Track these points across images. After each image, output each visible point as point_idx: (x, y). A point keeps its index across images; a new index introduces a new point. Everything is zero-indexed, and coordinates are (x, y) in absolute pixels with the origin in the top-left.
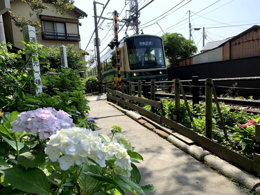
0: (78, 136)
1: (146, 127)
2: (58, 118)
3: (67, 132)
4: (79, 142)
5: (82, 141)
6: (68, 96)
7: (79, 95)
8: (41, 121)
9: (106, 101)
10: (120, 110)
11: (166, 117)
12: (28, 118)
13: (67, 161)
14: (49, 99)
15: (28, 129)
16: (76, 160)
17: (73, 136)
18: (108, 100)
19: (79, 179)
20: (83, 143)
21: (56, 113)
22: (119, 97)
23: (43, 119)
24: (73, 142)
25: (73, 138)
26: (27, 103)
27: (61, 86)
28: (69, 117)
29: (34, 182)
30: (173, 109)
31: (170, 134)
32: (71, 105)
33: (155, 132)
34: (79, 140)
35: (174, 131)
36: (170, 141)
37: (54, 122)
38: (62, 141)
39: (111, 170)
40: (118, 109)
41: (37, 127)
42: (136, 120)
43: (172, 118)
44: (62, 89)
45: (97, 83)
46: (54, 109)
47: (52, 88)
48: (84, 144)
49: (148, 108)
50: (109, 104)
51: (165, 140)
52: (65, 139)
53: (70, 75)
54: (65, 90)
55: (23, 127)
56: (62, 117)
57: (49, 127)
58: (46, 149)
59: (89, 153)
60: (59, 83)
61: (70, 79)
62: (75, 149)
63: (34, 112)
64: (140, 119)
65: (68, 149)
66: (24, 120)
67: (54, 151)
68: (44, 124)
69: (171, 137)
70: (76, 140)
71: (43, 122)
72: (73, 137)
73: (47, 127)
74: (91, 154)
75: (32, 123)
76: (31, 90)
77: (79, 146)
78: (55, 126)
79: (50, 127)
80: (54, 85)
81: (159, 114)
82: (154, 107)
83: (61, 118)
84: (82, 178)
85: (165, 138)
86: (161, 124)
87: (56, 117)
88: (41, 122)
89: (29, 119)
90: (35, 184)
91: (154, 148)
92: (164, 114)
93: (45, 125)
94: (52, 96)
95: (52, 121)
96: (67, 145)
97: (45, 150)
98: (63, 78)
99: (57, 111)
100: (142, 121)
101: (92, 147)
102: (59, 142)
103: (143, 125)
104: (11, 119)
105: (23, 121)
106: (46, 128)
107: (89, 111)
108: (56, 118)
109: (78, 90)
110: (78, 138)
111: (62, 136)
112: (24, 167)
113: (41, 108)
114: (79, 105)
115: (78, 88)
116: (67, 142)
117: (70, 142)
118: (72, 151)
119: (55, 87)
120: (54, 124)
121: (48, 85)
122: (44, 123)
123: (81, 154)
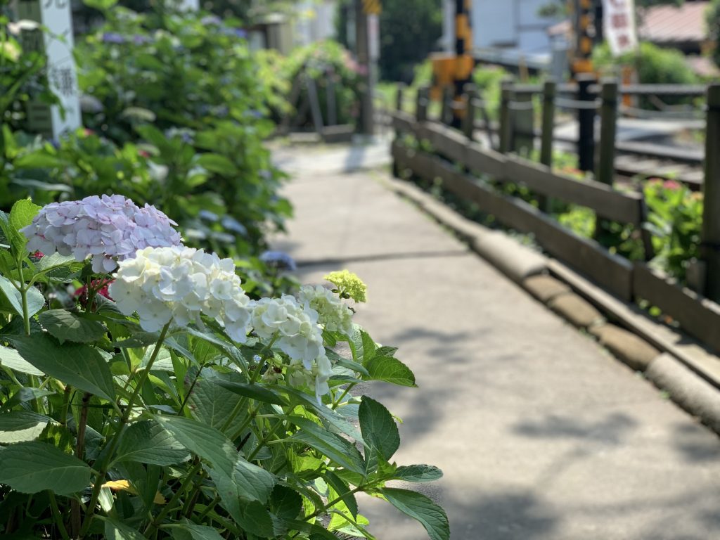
0: (183, 264)
1: (559, 312)
2: (138, 225)
3: (159, 253)
4: (185, 278)
5: (192, 277)
6: (189, 152)
7: (241, 147)
8: (97, 229)
9: (386, 178)
10: (449, 228)
11: (658, 268)
12: (66, 218)
13: (155, 315)
14: (109, 159)
15: (64, 245)
16: (175, 315)
17: (172, 263)
18: (396, 172)
19: (193, 399)
20: (193, 281)
21: (135, 211)
22: (450, 161)
23: (102, 224)
24: (170, 275)
25: (171, 267)
26: (19, 172)
27: (163, 102)
28: (171, 225)
29: (80, 372)
30: (692, 232)
31: (661, 349)
32: (202, 189)
33: (598, 338)
34: (185, 272)
35: (688, 337)
36: (659, 384)
37: (129, 234)
38: (147, 271)
39: (275, 374)
40: (439, 221)
41: (87, 242)
42: (518, 280)
43: (682, 277)
44: (165, 114)
45: (345, 83)
46: (130, 200)
47: (124, 107)
48: (195, 283)
49: (580, 223)
50: (401, 194)
51: (637, 377)
52: (154, 269)
53: (205, 48)
54: (177, 118)
55: (53, 240)
56: (149, 224)
57: (115, 244)
58: (112, 288)
59: (206, 304)
60: (156, 84)
61: (205, 68)
62: (173, 290)
63: (78, 204)
64: (536, 273)
65: (158, 289)
66: (54, 222)
67: (128, 293)
68: (104, 236)
69: (664, 364)
70: (177, 271)
71: (101, 230)
72: (173, 266)
73: (112, 243)
74: (211, 308)
75: (74, 232)
76: (32, 114)
77: (184, 285)
78: (131, 244)
79: (117, 245)
80: (130, 95)
81: (626, 254)
82: (609, 221)
83: (147, 226)
84: (200, 397)
85: (639, 367)
86: (631, 301)
87: (134, 221)
88: (96, 232)
89: (68, 222)
90: (81, 376)
91: (590, 418)
92: (650, 254)
93: (107, 237)
94: (120, 144)
95: (124, 231)
96: (158, 281)
97: (109, 290)
98: (172, 64)
99: (137, 207)
100: (544, 285)
101: (212, 291)
102: (140, 273)
103: (547, 303)
104: (11, 223)
105: (53, 227)
106: (109, 246)
107: (289, 224)
108: (134, 225)
109: (238, 122)
110: (183, 268)
111: (147, 262)
112: (56, 337)
113: (97, 197)
114: (241, 195)
115: (236, 113)
116: (159, 275)
117: (164, 275)
118: (167, 292)
119: (135, 103)
120: (129, 238)
121: (104, 91)
122: (102, 233)
123: (188, 304)
